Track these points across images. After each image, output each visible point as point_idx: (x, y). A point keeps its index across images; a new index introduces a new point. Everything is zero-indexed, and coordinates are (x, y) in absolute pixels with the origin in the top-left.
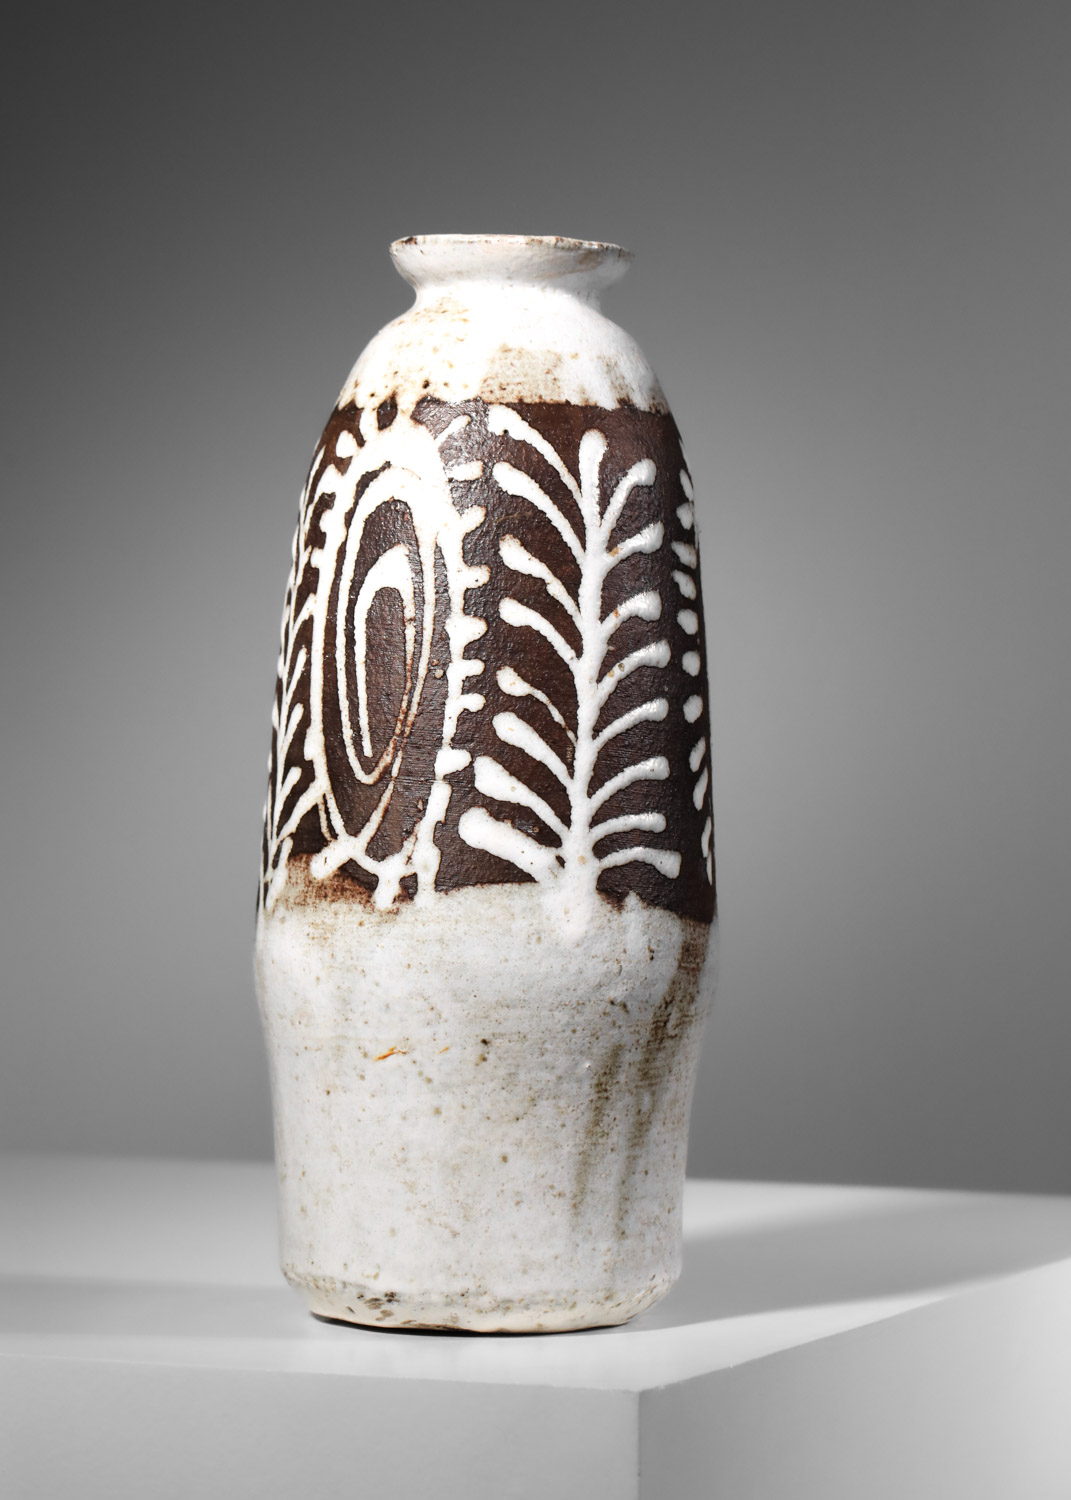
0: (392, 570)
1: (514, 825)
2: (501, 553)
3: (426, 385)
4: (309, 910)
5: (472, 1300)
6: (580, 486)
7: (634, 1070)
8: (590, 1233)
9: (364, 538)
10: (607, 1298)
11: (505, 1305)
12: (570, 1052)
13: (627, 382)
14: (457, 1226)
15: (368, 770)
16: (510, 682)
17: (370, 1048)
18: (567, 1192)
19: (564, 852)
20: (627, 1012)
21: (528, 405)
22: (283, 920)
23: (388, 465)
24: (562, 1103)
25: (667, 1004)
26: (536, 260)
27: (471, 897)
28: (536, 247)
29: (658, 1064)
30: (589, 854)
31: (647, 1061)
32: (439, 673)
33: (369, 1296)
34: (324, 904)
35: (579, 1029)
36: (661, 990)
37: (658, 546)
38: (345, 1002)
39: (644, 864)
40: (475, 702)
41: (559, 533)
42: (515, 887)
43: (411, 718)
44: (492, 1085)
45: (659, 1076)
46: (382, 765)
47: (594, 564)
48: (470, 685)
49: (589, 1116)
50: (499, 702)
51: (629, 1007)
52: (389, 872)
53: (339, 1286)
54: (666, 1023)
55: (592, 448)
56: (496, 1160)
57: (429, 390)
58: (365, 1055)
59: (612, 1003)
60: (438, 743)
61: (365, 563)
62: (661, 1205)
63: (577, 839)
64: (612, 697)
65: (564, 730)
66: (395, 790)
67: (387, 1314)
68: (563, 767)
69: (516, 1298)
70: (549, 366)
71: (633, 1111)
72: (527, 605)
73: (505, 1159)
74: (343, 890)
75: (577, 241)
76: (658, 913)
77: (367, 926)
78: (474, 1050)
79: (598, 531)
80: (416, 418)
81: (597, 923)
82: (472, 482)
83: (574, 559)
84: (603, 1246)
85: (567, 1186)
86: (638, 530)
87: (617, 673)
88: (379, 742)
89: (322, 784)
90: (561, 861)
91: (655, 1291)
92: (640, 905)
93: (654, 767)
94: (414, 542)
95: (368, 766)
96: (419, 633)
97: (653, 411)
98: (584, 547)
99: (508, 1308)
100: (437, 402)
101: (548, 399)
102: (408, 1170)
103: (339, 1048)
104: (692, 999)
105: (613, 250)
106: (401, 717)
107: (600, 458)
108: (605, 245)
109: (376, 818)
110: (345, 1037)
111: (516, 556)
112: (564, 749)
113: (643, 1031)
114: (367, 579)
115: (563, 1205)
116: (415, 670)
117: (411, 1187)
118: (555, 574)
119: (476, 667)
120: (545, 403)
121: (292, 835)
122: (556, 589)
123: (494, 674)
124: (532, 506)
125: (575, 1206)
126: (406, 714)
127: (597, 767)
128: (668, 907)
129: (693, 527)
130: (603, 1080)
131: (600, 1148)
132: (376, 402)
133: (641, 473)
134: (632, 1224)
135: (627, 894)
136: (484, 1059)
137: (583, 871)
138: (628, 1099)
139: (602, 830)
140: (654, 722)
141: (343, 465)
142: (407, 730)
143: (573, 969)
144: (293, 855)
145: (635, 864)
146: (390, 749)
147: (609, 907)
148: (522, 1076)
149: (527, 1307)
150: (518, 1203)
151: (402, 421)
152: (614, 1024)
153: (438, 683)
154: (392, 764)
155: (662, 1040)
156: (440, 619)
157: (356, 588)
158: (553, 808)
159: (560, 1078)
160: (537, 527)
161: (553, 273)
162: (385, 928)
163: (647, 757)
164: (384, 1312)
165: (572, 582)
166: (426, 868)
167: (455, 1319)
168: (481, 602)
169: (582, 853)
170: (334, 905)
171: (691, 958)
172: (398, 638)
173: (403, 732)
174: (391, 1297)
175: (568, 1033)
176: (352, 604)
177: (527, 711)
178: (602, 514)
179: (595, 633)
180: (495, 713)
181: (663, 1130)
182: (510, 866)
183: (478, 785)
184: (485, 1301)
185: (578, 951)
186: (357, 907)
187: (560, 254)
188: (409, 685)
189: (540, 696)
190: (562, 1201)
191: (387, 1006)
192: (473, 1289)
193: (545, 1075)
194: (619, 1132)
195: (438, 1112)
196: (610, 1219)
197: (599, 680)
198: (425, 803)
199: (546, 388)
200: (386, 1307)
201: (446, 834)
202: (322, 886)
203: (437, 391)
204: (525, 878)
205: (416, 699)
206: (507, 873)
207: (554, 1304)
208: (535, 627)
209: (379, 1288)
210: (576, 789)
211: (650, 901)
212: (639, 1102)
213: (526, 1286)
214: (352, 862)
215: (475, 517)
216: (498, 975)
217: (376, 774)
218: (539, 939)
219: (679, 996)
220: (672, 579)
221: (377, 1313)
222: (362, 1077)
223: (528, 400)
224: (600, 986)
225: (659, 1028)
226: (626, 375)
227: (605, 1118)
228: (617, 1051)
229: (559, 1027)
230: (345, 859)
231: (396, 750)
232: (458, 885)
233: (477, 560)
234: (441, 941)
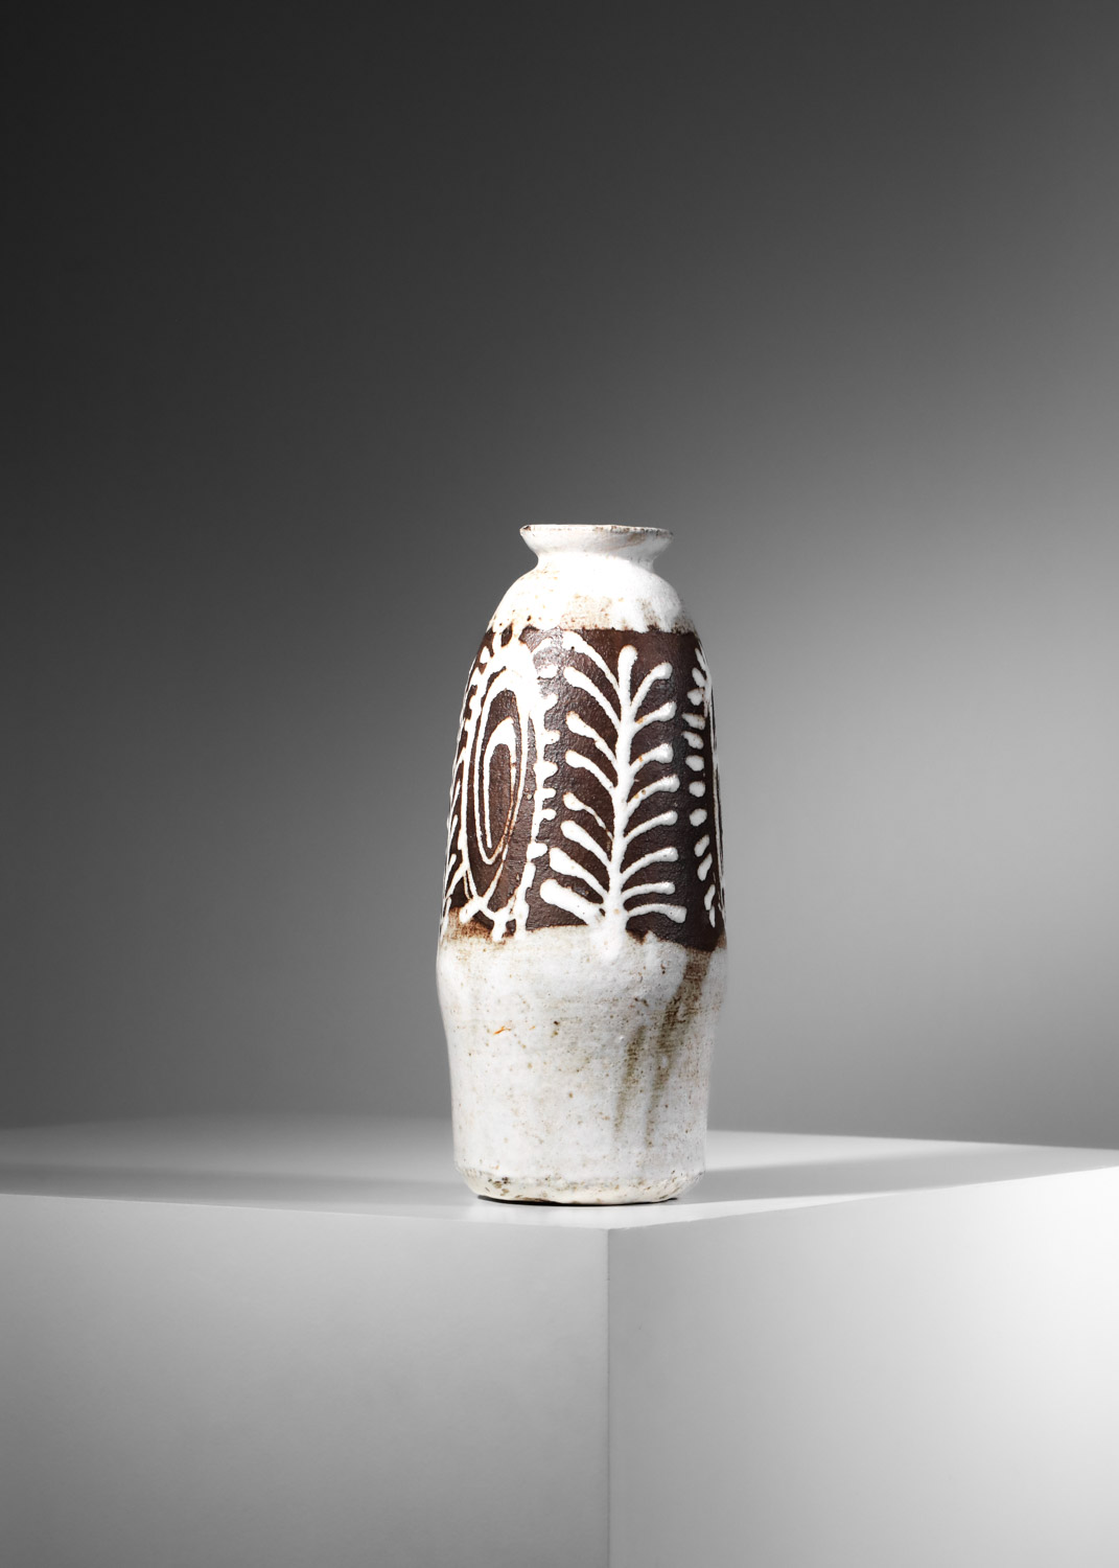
0: (504, 733)
1: (573, 890)
2: (567, 723)
3: (529, 619)
4: (458, 942)
5: (552, 1182)
6: (618, 680)
7: (654, 1042)
8: (627, 1142)
9: (490, 713)
10: (640, 1183)
11: (573, 1186)
12: (610, 1030)
13: (656, 614)
14: (543, 1137)
15: (489, 857)
16: (572, 802)
17: (490, 1026)
18: (611, 1116)
19: (606, 906)
20: (647, 1005)
21: (588, 631)
22: (446, 948)
23: (504, 668)
24: (606, 1061)
25: (676, 1001)
26: (600, 539)
27: (546, 934)
28: (599, 532)
29: (671, 1038)
30: (621, 908)
31: (663, 1036)
32: (529, 797)
33: (494, 1180)
34: (465, 938)
35: (615, 1016)
36: (671, 992)
37: (672, 717)
38: (476, 998)
39: (659, 914)
40: (551, 814)
41: (603, 710)
42: (574, 927)
43: (513, 824)
44: (562, 1050)
45: (673, 1046)
46: (497, 853)
47: (627, 729)
48: (548, 804)
49: (624, 1070)
50: (565, 814)
51: (648, 1002)
52: (500, 918)
53: (478, 1174)
54: (675, 1013)
55: (628, 657)
56: (566, 1096)
57: (531, 622)
58: (488, 1031)
59: (636, 1000)
60: (528, 839)
61: (490, 729)
62: (680, 1127)
63: (614, 898)
64: (636, 811)
65: (604, 832)
66: (504, 870)
67: (505, 1191)
68: (605, 854)
69: (579, 1181)
70: (603, 606)
71: (655, 1067)
72: (582, 754)
73: (571, 1095)
74: (476, 929)
75: (626, 527)
76: (668, 945)
77: (488, 951)
78: (550, 1028)
79: (629, 708)
80: (522, 639)
81: (626, 950)
82: (550, 679)
83: (613, 726)
84: (636, 1150)
85: (611, 1112)
86: (658, 707)
87: (640, 796)
88: (495, 840)
89: (466, 865)
90: (603, 912)
91: (676, 1181)
92: (656, 939)
93: (669, 853)
94: (516, 717)
95: (489, 854)
96: (519, 772)
97: (675, 632)
98: (620, 719)
99: (575, 1188)
100: (535, 629)
101: (600, 627)
102: (514, 1102)
103: (474, 1027)
104: (696, 999)
105: (652, 532)
106: (508, 823)
107: (632, 663)
108: (646, 529)
109: (493, 885)
110: (477, 1020)
111: (576, 725)
112: (605, 843)
113: (658, 1018)
114: (491, 739)
115: (609, 1124)
116: (516, 794)
117: (516, 1112)
118: (600, 735)
119: (551, 793)
120: (598, 630)
121: (451, 896)
122: (601, 744)
123: (562, 797)
124: (587, 693)
125: (616, 1125)
126: (511, 822)
127: (627, 854)
128: (677, 941)
129: (702, 703)
130: (633, 1047)
131: (632, 1090)
132: (502, 629)
133: (662, 671)
134: (656, 1138)
135: (646, 932)
136: (556, 1034)
137: (617, 918)
138: (651, 1060)
139: (630, 893)
140: (667, 826)
141: (482, 667)
142: (511, 832)
143: (610, 978)
144: (451, 908)
145: (652, 914)
146: (501, 843)
147: (634, 940)
148: (580, 1044)
149: (587, 1187)
150: (579, 1123)
151: (514, 640)
152: (638, 1012)
153: (528, 802)
154: (502, 852)
155: (673, 1024)
156: (530, 764)
157: (485, 745)
158: (598, 879)
159: (604, 1046)
160: (590, 707)
161: (612, 547)
162: (497, 953)
163: (662, 848)
164: (503, 1190)
165: (612, 739)
166: (521, 916)
167: (545, 1194)
168: (555, 752)
169: (616, 907)
170: (471, 939)
171: (694, 975)
172: (506, 776)
173: (508, 832)
174: (506, 1180)
175: (608, 1018)
176: (483, 753)
177: (583, 820)
178: (632, 698)
179: (626, 772)
180: (562, 821)
181: (678, 1079)
182: (571, 914)
183: (551, 865)
184: (560, 1183)
185: (614, 967)
186: (483, 940)
187: (614, 536)
188: (512, 804)
189: (590, 810)
190: (607, 1122)
191: (499, 1001)
192: (552, 1175)
193: (595, 1044)
194: (645, 1079)
195: (530, 1066)
196: (641, 1134)
197: (628, 800)
198: (521, 876)
199: (600, 620)
200: (504, 1186)
201: (533, 895)
202: (465, 928)
203: (534, 623)
204: (580, 922)
205: (516, 813)
206: (568, 919)
207: (604, 1186)
208: (587, 768)
209: (499, 1175)
210: (613, 868)
211: (663, 936)
212: (659, 1061)
213: (585, 1174)
214: (480, 912)
215: (552, 700)
216: (563, 981)
217: (493, 858)
218: (588, 960)
219: (685, 996)
220: (683, 737)
221: (500, 1191)
222: (487, 1045)
223: (587, 628)
224: (628, 989)
225: (671, 1018)
226: (656, 610)
227: (635, 1071)
228: (641, 1030)
229: (602, 1014)
230: (476, 911)
231: (505, 843)
232: (539, 927)
233: (553, 727)
234: (529, 961)
